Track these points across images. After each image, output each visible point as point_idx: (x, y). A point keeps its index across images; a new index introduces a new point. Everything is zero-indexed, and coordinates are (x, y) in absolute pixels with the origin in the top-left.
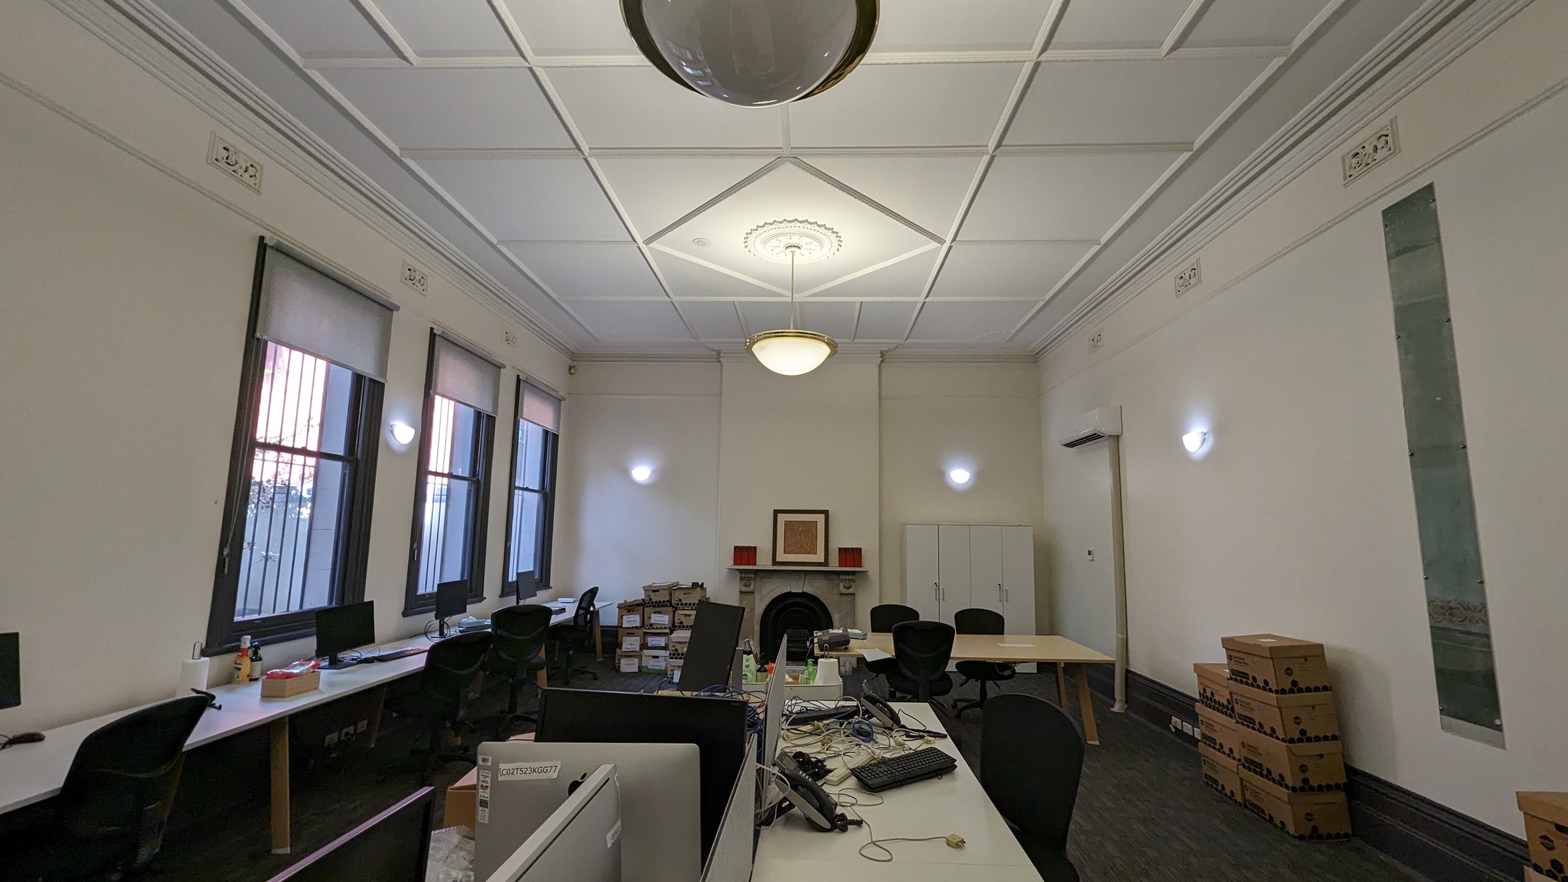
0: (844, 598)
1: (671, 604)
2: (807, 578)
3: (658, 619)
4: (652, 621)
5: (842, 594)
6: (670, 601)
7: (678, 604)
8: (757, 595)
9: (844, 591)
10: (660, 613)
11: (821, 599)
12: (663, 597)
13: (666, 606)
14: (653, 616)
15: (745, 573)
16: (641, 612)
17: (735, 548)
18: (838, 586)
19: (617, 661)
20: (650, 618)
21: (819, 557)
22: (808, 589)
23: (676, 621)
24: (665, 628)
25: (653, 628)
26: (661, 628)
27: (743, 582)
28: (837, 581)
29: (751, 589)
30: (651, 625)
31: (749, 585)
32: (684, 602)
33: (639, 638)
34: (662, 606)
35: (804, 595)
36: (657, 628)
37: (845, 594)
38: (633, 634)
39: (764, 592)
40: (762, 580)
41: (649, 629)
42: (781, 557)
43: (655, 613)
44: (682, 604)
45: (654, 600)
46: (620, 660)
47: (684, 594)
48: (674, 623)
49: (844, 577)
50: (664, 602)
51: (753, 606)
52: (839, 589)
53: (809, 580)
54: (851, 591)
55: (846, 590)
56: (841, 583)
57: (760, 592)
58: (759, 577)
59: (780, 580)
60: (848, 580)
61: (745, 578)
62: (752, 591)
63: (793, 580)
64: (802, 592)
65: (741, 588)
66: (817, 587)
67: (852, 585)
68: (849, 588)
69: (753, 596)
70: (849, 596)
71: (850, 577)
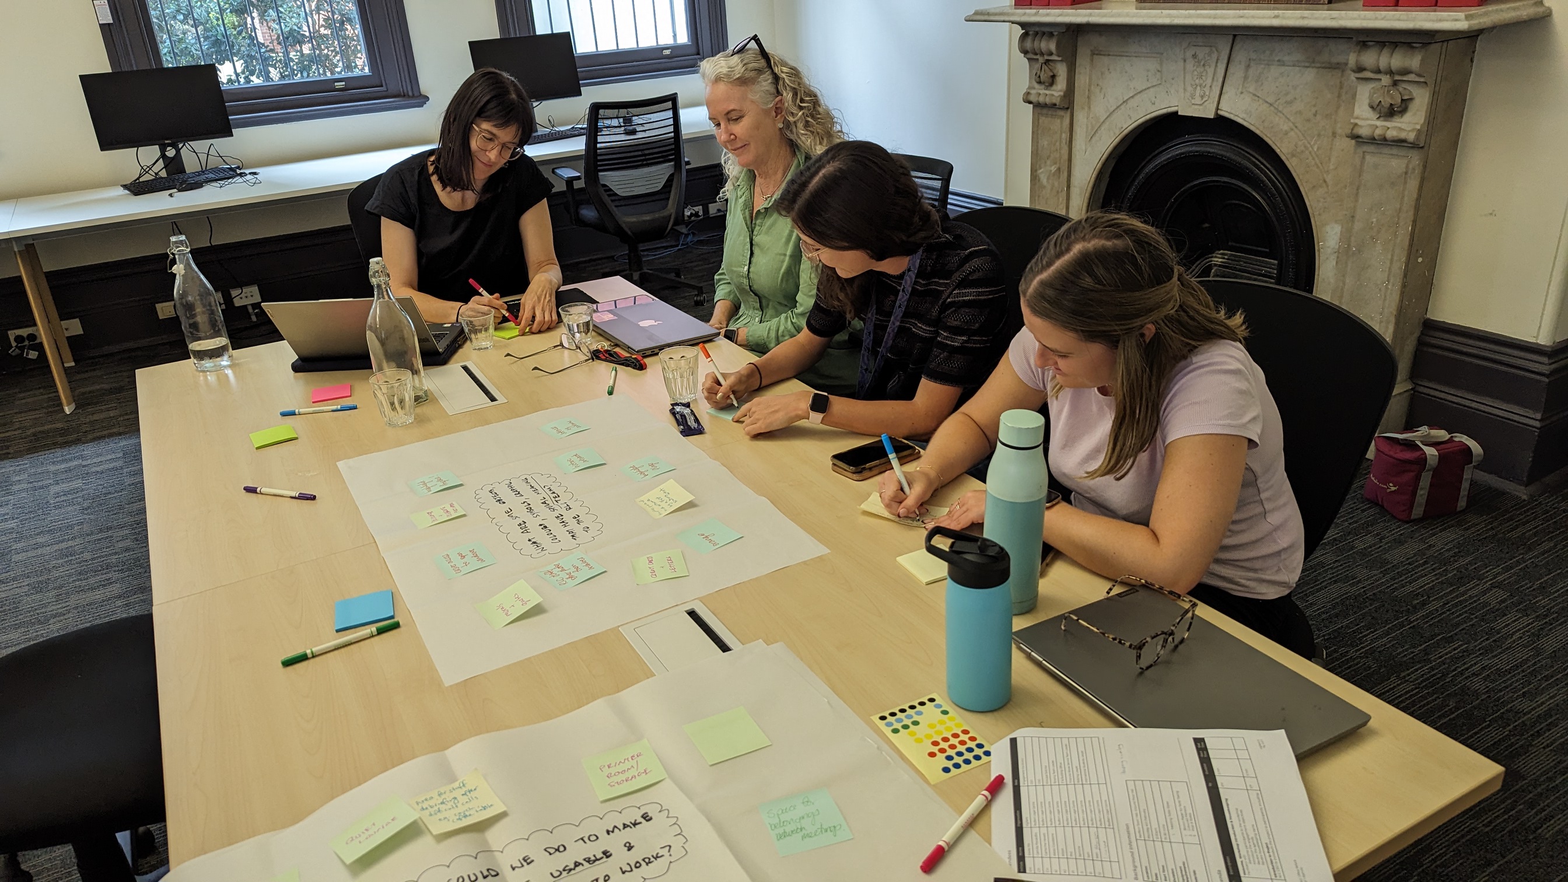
0: (1371, 161)
5: (1357, 138)
8: (1081, 117)
9: (1367, 121)
11: (1282, 149)
15: (1038, 35)
18: (1352, 100)
22: (1238, 103)
27: (1035, 67)
28: (1349, 76)
29: (1060, 91)
31: (1054, 79)
35: (1221, 128)
37: (1372, 141)
39: (1100, 107)
40: (1096, 59)
49: (1369, 58)
51: (1066, 157)
52: (1357, 112)
53: (1248, 67)
54: (1400, 129)
55: (1379, 123)
56: (1372, 85)
57: (1086, 108)
58: (1089, 52)
59: (1152, 65)
60: (1390, 72)
61: (1042, 54)
62: (1057, 101)
63: (1190, 65)
64: (1212, 116)
65: (1032, 98)
66: (1270, 100)
67: (1411, 99)
68: (1391, 112)
69: (1067, 121)
70: (1395, 151)
71: (1397, 60)
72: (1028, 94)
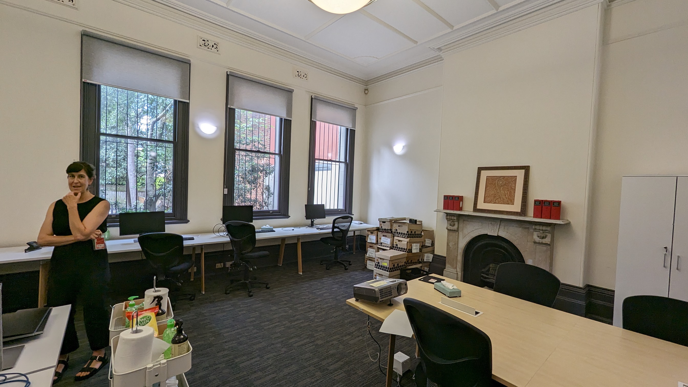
0: (539, 247)
1: (392, 232)
2: (503, 224)
3: (385, 240)
4: (382, 241)
5: (535, 242)
6: (391, 230)
7: (395, 232)
8: (461, 233)
9: (538, 240)
10: (386, 236)
11: (515, 243)
12: (386, 226)
13: (389, 233)
14: (383, 238)
15: (450, 216)
16: (376, 234)
17: (445, 196)
18: (533, 235)
19: (365, 262)
20: (380, 239)
21: (516, 207)
22: (503, 234)
23: (394, 244)
24: (388, 247)
25: (382, 246)
26: (386, 246)
27: (449, 222)
28: (532, 230)
29: (455, 227)
30: (381, 243)
31: (454, 225)
32: (398, 231)
33: (375, 250)
34: (387, 232)
35: (499, 238)
36: (384, 246)
37: (539, 243)
38: (372, 247)
39: (466, 231)
40: (465, 222)
41: (380, 245)
42: (481, 205)
43: (384, 236)
44: (397, 233)
45: (383, 228)
46: (367, 261)
47: (399, 226)
48: (393, 244)
49: (537, 227)
50: (388, 230)
51: (457, 241)
52: (534, 237)
53: (505, 226)
54: (546, 241)
55: (540, 240)
56: (537, 232)
57: (462, 231)
58: (462, 220)
59: (480, 224)
60: (542, 230)
61: (452, 219)
62: (456, 230)
63: (490, 225)
64: (497, 235)
65: (448, 228)
66: (511, 233)
67: (547, 236)
68: (543, 238)
69: (457, 233)
70: (544, 245)
71: (544, 228)
72: (447, 227)
